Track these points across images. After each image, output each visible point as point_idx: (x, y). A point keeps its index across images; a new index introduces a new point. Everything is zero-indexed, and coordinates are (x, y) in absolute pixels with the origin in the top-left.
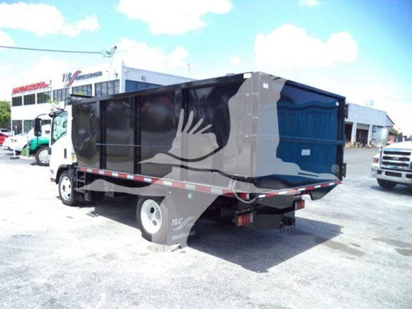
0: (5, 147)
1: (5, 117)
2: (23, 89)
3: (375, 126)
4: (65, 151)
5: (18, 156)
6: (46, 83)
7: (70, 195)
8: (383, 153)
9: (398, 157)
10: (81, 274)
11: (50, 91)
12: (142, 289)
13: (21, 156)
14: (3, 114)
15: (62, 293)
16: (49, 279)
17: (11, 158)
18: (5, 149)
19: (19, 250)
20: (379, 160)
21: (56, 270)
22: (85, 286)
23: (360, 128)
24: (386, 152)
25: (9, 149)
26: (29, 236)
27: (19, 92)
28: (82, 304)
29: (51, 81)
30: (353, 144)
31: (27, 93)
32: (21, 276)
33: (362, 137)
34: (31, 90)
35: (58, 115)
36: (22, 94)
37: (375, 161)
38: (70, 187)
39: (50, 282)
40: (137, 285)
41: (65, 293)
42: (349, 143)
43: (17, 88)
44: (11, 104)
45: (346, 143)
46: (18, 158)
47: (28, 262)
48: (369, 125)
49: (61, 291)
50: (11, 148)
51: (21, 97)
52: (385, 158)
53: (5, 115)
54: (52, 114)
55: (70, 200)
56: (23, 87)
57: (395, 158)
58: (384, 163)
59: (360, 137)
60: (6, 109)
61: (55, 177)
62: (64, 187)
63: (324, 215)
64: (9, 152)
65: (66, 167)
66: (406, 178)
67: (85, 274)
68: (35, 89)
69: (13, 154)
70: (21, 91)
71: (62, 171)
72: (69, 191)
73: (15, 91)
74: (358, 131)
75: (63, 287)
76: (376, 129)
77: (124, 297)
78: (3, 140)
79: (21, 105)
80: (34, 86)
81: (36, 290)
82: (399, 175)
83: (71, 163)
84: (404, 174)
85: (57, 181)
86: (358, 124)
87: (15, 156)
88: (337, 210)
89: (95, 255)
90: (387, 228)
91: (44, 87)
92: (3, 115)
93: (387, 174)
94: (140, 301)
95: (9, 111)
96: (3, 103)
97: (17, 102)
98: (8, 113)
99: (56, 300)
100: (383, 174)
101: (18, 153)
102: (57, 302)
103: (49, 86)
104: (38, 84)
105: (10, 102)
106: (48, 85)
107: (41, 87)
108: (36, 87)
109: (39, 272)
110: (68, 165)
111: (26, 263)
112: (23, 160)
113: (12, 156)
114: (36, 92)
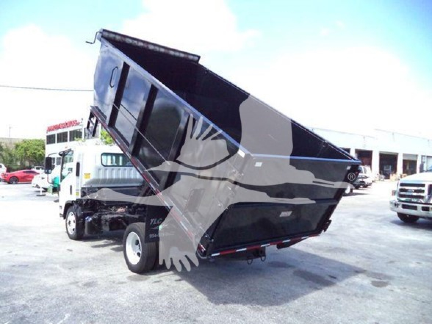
0: (34, 184)
1: (41, 155)
2: (57, 127)
3: (424, 156)
4: (71, 187)
5: (44, 193)
6: (78, 121)
7: (75, 230)
8: (399, 185)
9: (413, 189)
10: (57, 297)
11: (82, 129)
12: (104, 311)
13: (47, 193)
14: (39, 151)
15: (34, 312)
16: (28, 301)
17: (38, 196)
18: (33, 187)
19: (13, 278)
20: (397, 193)
21: (37, 294)
22: (56, 307)
23: (406, 158)
24: (402, 185)
25: (37, 186)
26: (26, 266)
27: (53, 130)
28: (46, 321)
29: (82, 119)
30: (399, 176)
31: (61, 131)
32: (5, 299)
33: (410, 168)
34: (64, 128)
35: (67, 154)
36: (55, 132)
37: (393, 194)
38: (74, 221)
39: (27, 304)
40: (101, 307)
41: (36, 313)
42: (394, 175)
43: (51, 127)
44: (46, 142)
45: (391, 175)
46: (44, 195)
47: (16, 287)
48: (417, 156)
49: (33, 311)
50: (40, 185)
51: (54, 135)
52: (401, 190)
53: (40, 153)
54: (62, 153)
55: (75, 234)
56: (56, 126)
57: (411, 190)
58: (401, 196)
59: (408, 168)
60: (41, 147)
61: (62, 213)
62: (70, 222)
63: (320, 249)
64: (37, 189)
65: (71, 202)
66: (422, 211)
67: (60, 298)
68: (68, 127)
69: (39, 192)
70: (54, 129)
71: (68, 206)
72: (73, 225)
73: (49, 129)
74: (405, 162)
75: (37, 308)
76: (425, 160)
77: (85, 316)
78: (32, 177)
79: (54, 142)
80: (67, 124)
81: (14, 310)
82: (415, 208)
83: (75, 199)
84: (420, 206)
85: (65, 216)
86: (404, 155)
87: (41, 193)
88: (336, 244)
89: (77, 282)
90: (378, 261)
91: (76, 125)
92: (39, 153)
93: (404, 207)
94: (97, 320)
95: (44, 148)
96: (39, 141)
97: (51, 140)
98: (43, 151)
99: (27, 317)
100: (400, 207)
101: (46, 190)
102: (27, 319)
103: (81, 124)
104: (71, 123)
105: (44, 140)
106: (79, 123)
107: (73, 125)
108: (68, 125)
109: (21, 296)
110: (73, 201)
111: (14, 289)
112: (48, 197)
113: (38, 194)
114: (68, 130)
